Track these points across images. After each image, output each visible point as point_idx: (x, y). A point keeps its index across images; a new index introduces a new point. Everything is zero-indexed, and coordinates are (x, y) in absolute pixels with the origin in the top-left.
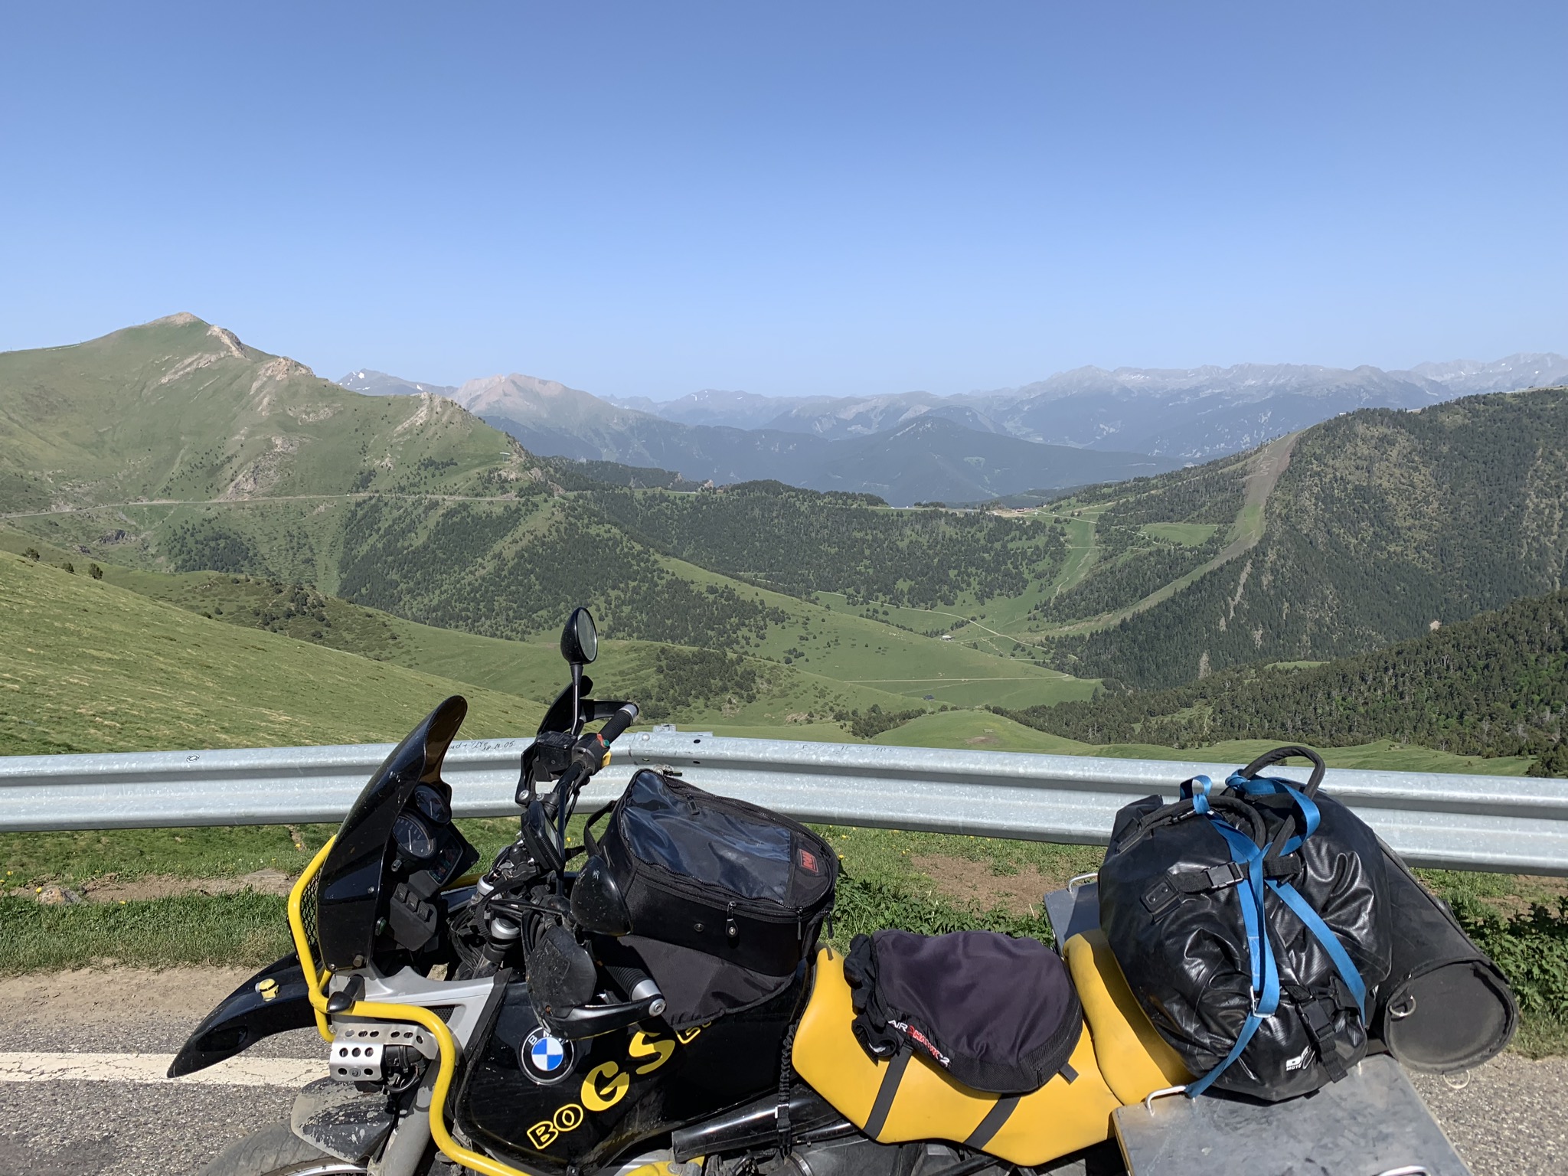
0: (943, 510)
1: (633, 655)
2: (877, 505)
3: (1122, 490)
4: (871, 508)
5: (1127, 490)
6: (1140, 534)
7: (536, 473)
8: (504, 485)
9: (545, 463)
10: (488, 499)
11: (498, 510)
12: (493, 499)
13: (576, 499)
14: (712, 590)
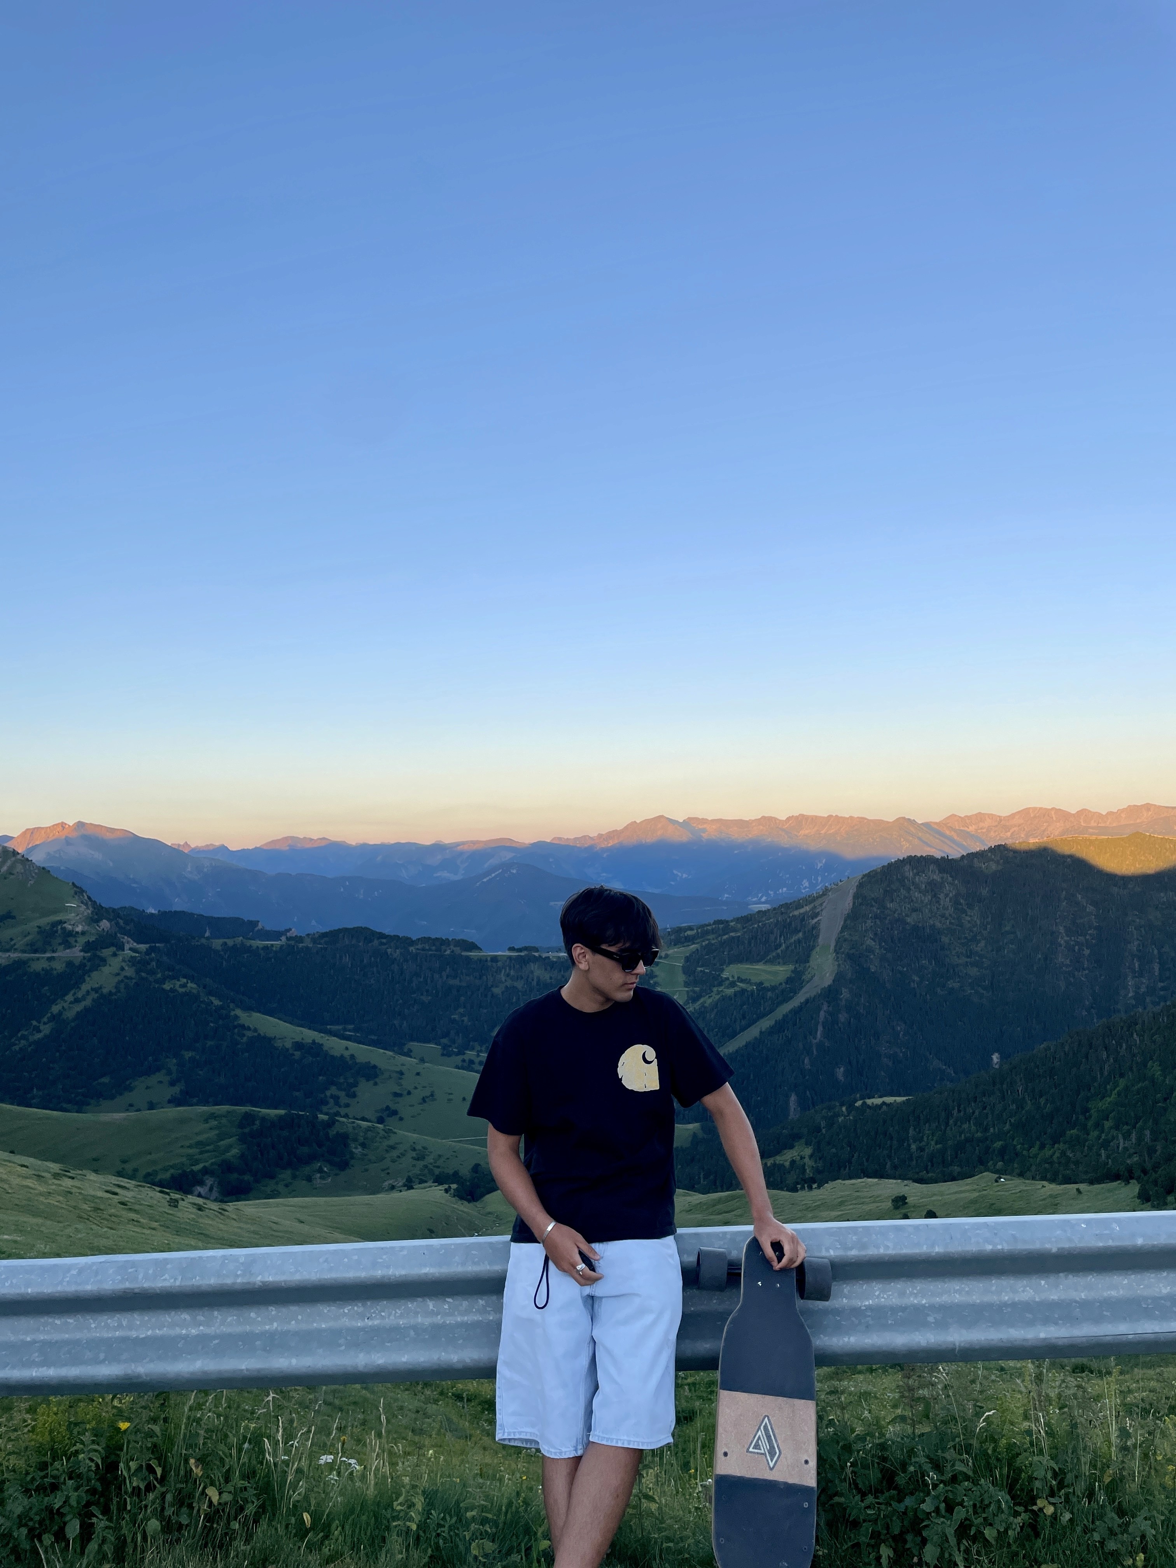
0: (536, 954)
1: (214, 1123)
2: (470, 950)
3: (703, 931)
4: (464, 954)
5: (707, 933)
6: (725, 975)
7: (105, 924)
8: (67, 940)
9: (114, 914)
10: (48, 955)
11: (59, 967)
12: (54, 955)
13: (148, 953)
14: (298, 1046)
